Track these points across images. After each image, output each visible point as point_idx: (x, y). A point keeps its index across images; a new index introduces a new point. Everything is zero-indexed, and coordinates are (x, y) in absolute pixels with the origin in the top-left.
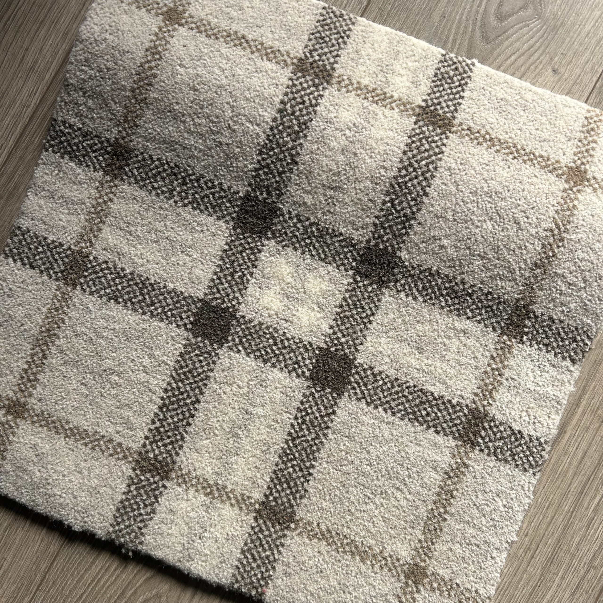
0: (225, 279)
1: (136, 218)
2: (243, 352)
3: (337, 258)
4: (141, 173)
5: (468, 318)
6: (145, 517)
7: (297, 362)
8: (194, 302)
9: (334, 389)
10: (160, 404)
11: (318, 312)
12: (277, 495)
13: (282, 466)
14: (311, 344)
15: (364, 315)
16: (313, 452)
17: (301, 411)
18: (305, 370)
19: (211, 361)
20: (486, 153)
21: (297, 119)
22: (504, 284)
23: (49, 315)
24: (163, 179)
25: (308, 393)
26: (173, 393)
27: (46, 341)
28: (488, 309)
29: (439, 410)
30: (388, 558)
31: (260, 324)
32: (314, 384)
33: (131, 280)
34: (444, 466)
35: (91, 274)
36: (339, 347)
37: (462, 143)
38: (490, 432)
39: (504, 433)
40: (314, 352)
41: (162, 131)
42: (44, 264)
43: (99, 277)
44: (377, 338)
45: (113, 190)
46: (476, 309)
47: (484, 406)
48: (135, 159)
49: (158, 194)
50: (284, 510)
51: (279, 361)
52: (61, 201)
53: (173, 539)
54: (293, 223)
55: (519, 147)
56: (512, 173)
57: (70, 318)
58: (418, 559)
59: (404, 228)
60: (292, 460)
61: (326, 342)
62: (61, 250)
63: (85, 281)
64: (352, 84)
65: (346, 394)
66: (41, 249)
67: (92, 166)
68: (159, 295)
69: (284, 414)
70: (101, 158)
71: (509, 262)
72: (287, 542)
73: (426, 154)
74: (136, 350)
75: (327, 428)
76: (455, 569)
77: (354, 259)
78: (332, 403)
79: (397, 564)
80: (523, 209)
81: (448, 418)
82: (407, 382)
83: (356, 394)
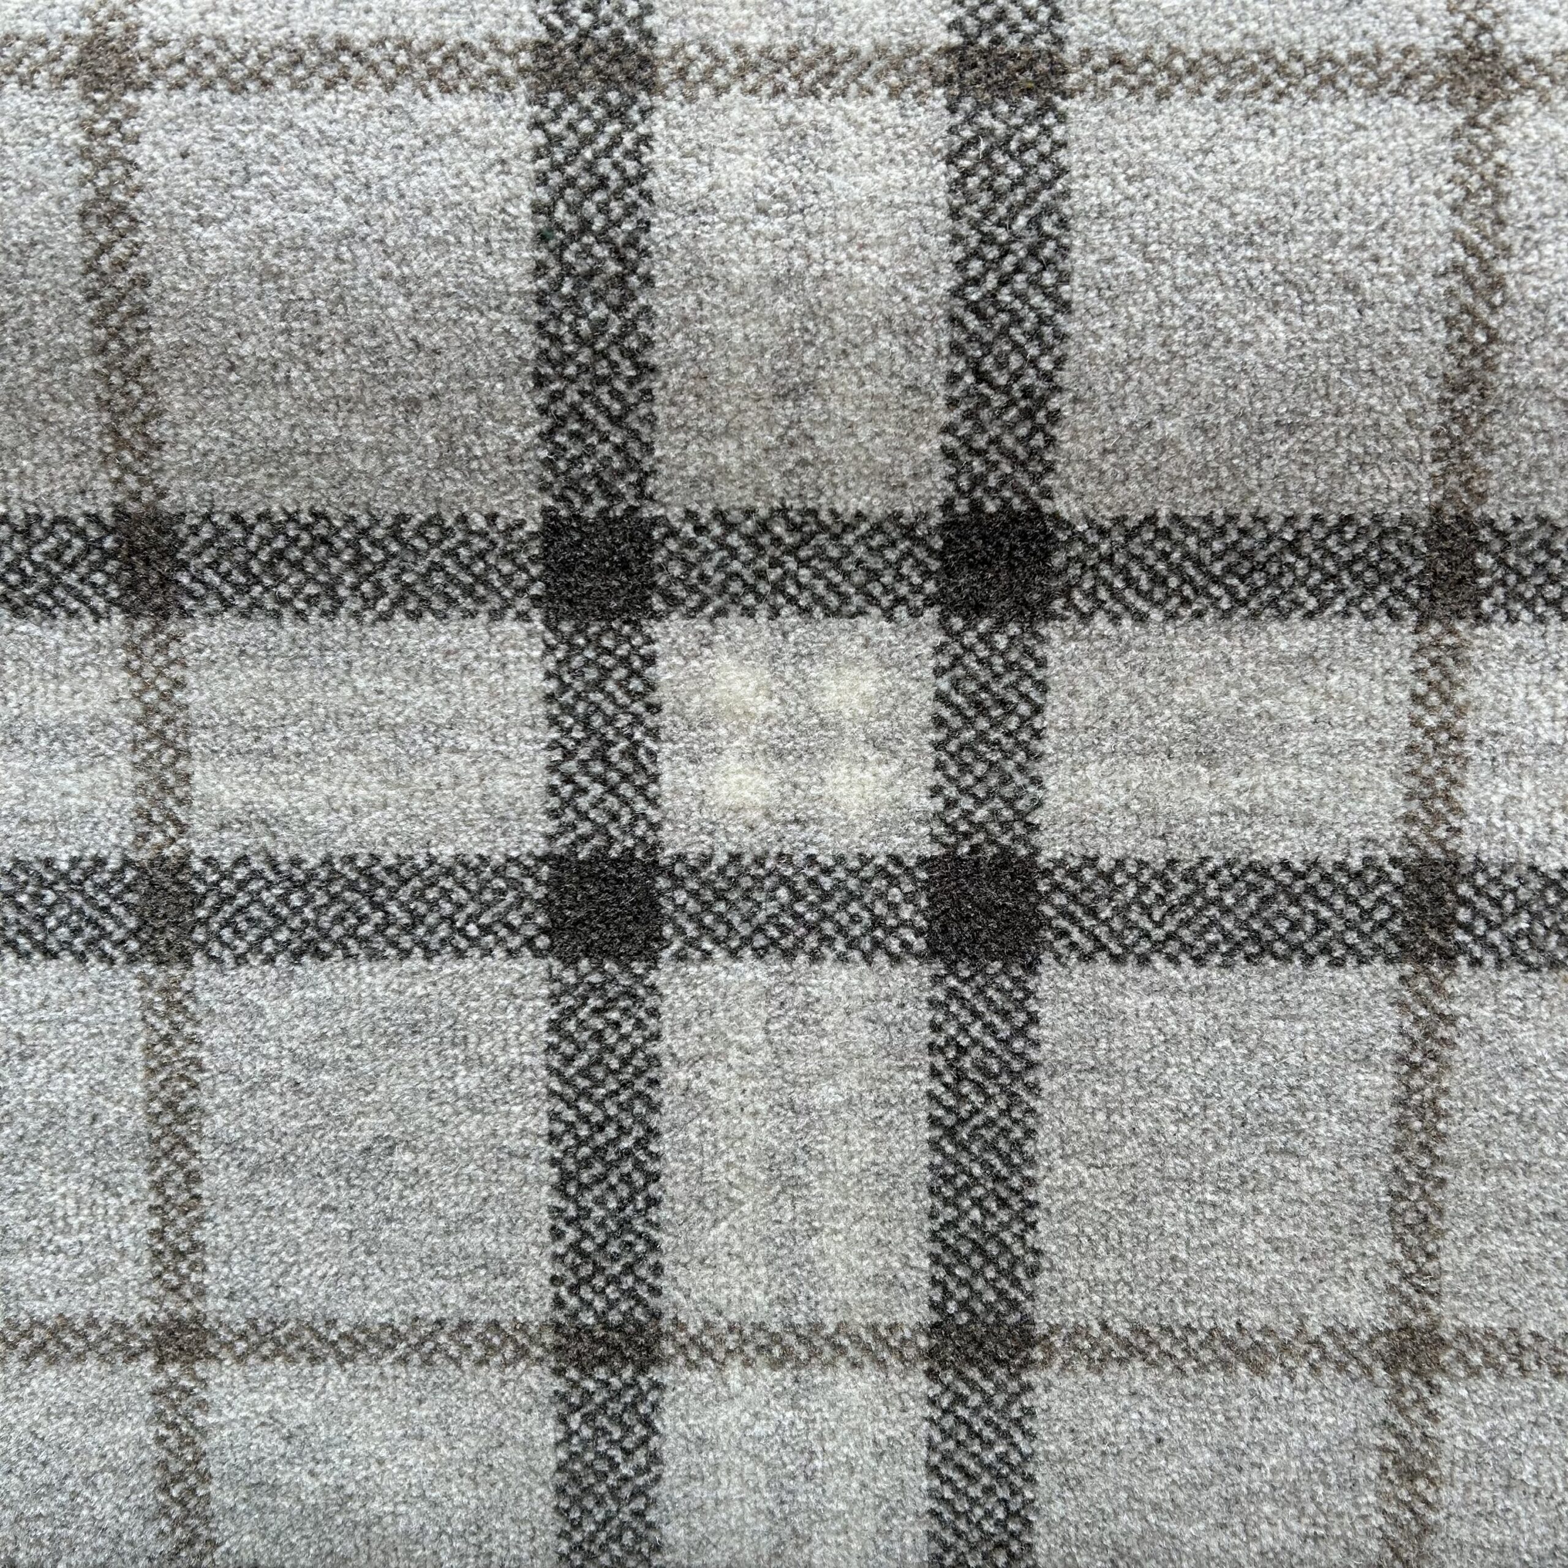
0: (587, 774)
1: (271, 707)
2: (719, 954)
3: (877, 590)
4: (229, 573)
5: (1310, 615)
6: (640, 1481)
7: (877, 922)
8: (528, 872)
9: (1007, 957)
10: (555, 1179)
11: (879, 762)
12: (965, 1293)
13: (950, 1213)
14: (896, 860)
15: (1013, 723)
16: (1017, 1145)
17: (942, 1050)
18: (910, 936)
19: (642, 1014)
20: (1192, 114)
21: (602, 237)
22: (1379, 480)
23: (153, 1064)
24: (297, 565)
25: (941, 996)
26: (576, 1137)
27: (176, 1135)
28: (1358, 568)
29: (1321, 900)
30: (1325, 1340)
31: (734, 858)
32: (948, 967)
33: (329, 881)
34: (1388, 1043)
35: (217, 910)
36: (979, 838)
37: (1110, 113)
38: (1482, 904)
39: (1522, 891)
40: (915, 880)
41: (233, 433)
42: (76, 932)
43: (241, 910)
44: (1074, 772)
45: (172, 654)
46: (1325, 581)
47: (1441, 843)
48: (193, 542)
49: (299, 613)
50: (999, 1324)
51: (825, 939)
52: (43, 741)
53: (736, 1509)
54: (714, 540)
55: (1282, 56)
56: (1285, 148)
57: (211, 1049)
58: (1406, 1312)
59: (1036, 429)
60: (967, 1187)
61: (935, 838)
62: (106, 876)
63: (209, 933)
64: (720, 62)
65: (1047, 958)
66: (50, 897)
67: (84, 610)
68: (422, 891)
69: (899, 1076)
70: (99, 578)
71: (1370, 409)
72: (1040, 1400)
73: (1020, 194)
74: (426, 1062)
75: (1031, 1065)
76: (1514, 1299)
77: (927, 574)
78: (1020, 995)
79: (1354, 1345)
80: (1356, 241)
81: (1353, 913)
82: (1205, 860)
83: (1073, 946)
